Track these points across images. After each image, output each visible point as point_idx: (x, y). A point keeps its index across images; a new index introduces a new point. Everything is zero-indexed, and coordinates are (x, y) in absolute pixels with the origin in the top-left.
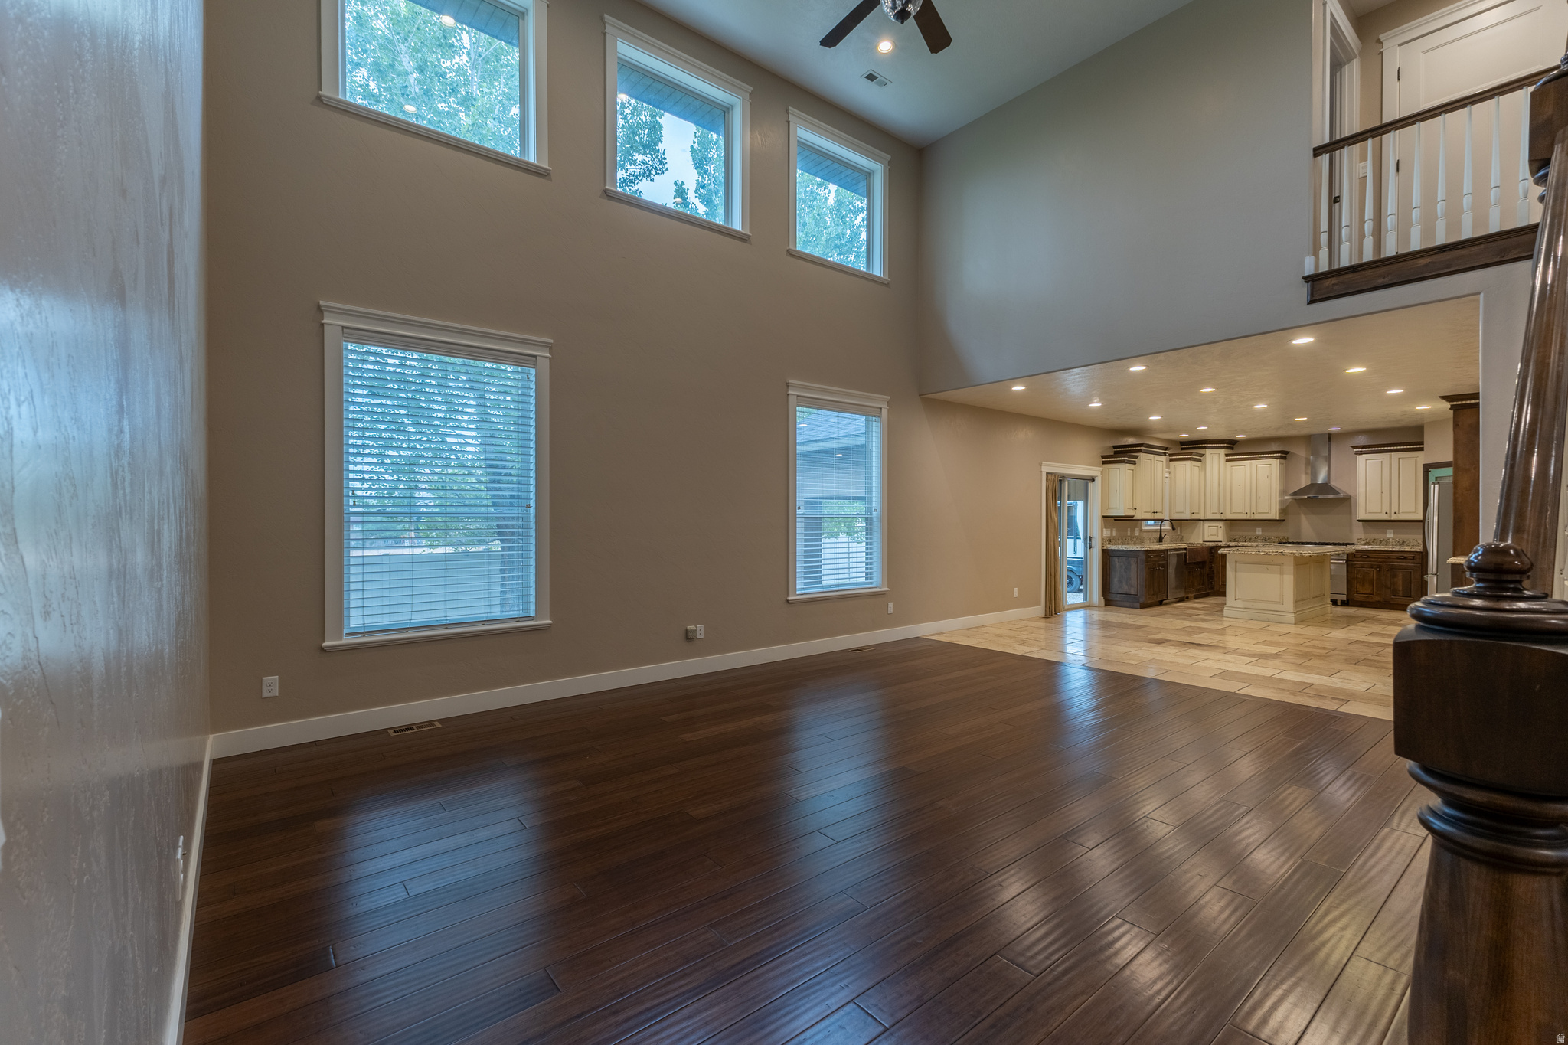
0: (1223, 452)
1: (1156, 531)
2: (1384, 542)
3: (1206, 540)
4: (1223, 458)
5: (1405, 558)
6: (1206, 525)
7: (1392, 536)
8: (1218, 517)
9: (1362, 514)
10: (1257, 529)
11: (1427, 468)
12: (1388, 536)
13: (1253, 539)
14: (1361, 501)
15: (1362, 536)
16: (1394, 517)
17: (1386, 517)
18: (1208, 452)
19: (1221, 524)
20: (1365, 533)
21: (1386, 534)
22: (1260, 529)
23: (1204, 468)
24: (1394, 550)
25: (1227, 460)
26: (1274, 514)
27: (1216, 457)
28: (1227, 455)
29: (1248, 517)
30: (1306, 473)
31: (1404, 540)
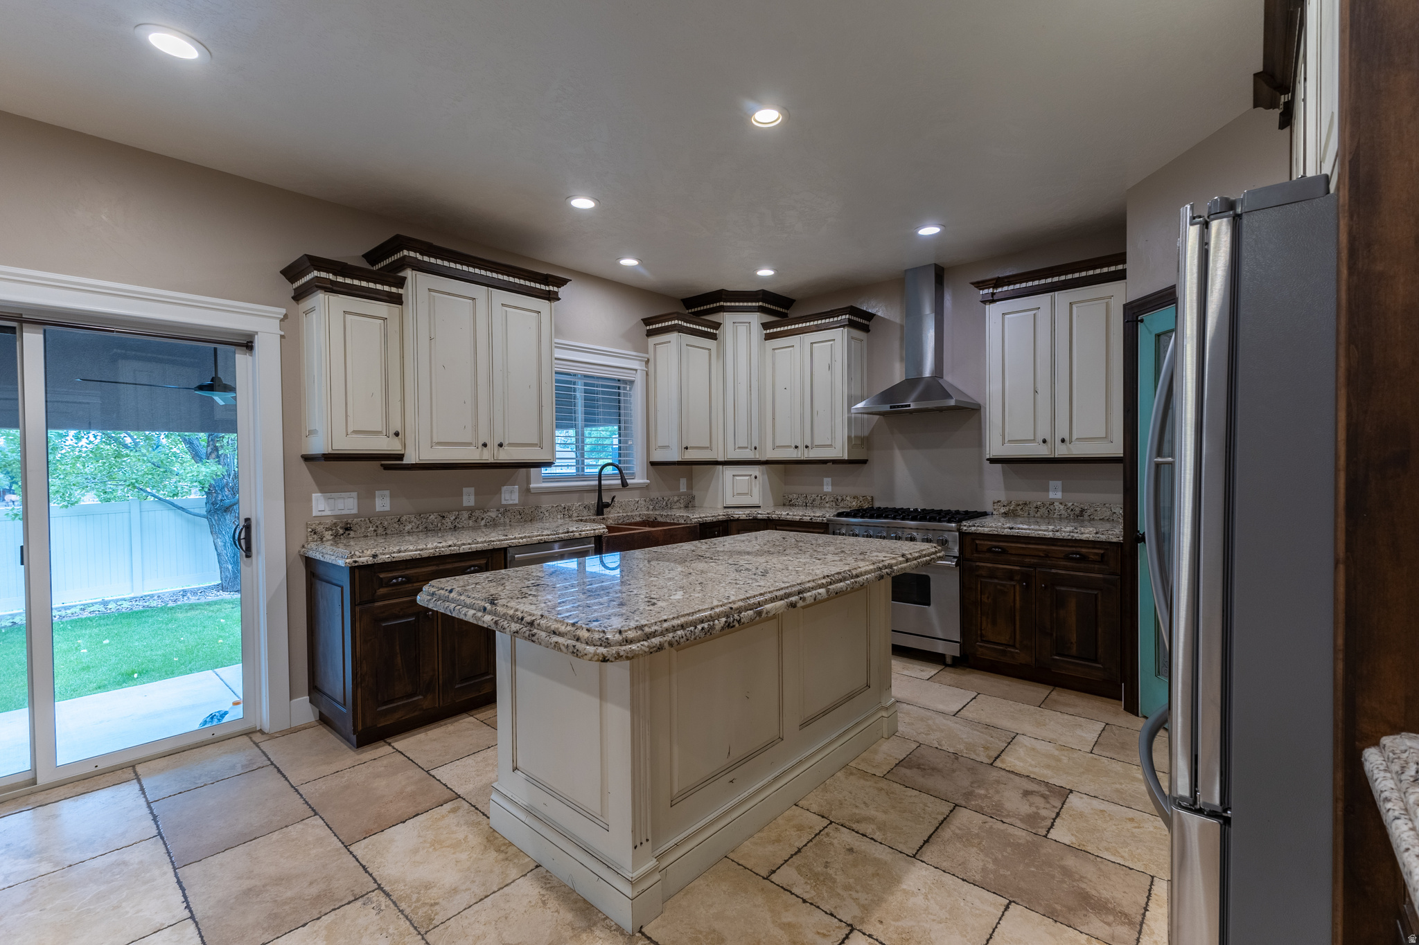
0: (755, 319)
1: (588, 490)
2: (1043, 510)
3: (730, 502)
4: (757, 331)
5: (1084, 558)
6: (729, 472)
7: (1059, 495)
8: (749, 455)
9: (995, 446)
10: (824, 480)
11: (1133, 313)
12: (1052, 495)
13: (817, 502)
14: (993, 414)
15: (1002, 496)
16: (1062, 451)
17: (1043, 451)
18: (727, 319)
19: (755, 470)
20: (1008, 488)
21: (1047, 490)
22: (829, 480)
23: (721, 354)
24: (1058, 535)
25: (769, 337)
26: (839, 451)
27: (742, 330)
28: (765, 326)
31: (1082, 511)
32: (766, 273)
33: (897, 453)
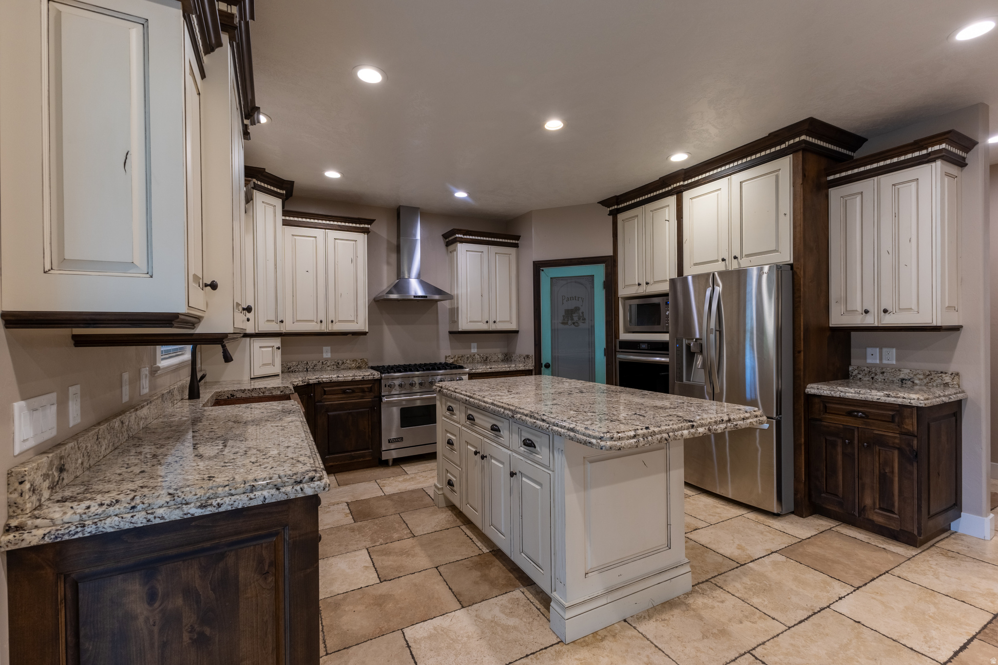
2: (470, 359)
3: (258, 372)
4: (280, 217)
6: (257, 343)
8: (275, 328)
9: (464, 324)
10: (325, 348)
11: (538, 267)
13: (319, 366)
15: (450, 352)
18: (257, 197)
19: (277, 342)
20: (452, 348)
22: (329, 348)
25: (286, 223)
26: (361, 324)
27: (270, 210)
28: (285, 213)
29: (323, 328)
30: (388, 263)
31: (487, 358)
32: (333, 174)
33: (386, 328)
